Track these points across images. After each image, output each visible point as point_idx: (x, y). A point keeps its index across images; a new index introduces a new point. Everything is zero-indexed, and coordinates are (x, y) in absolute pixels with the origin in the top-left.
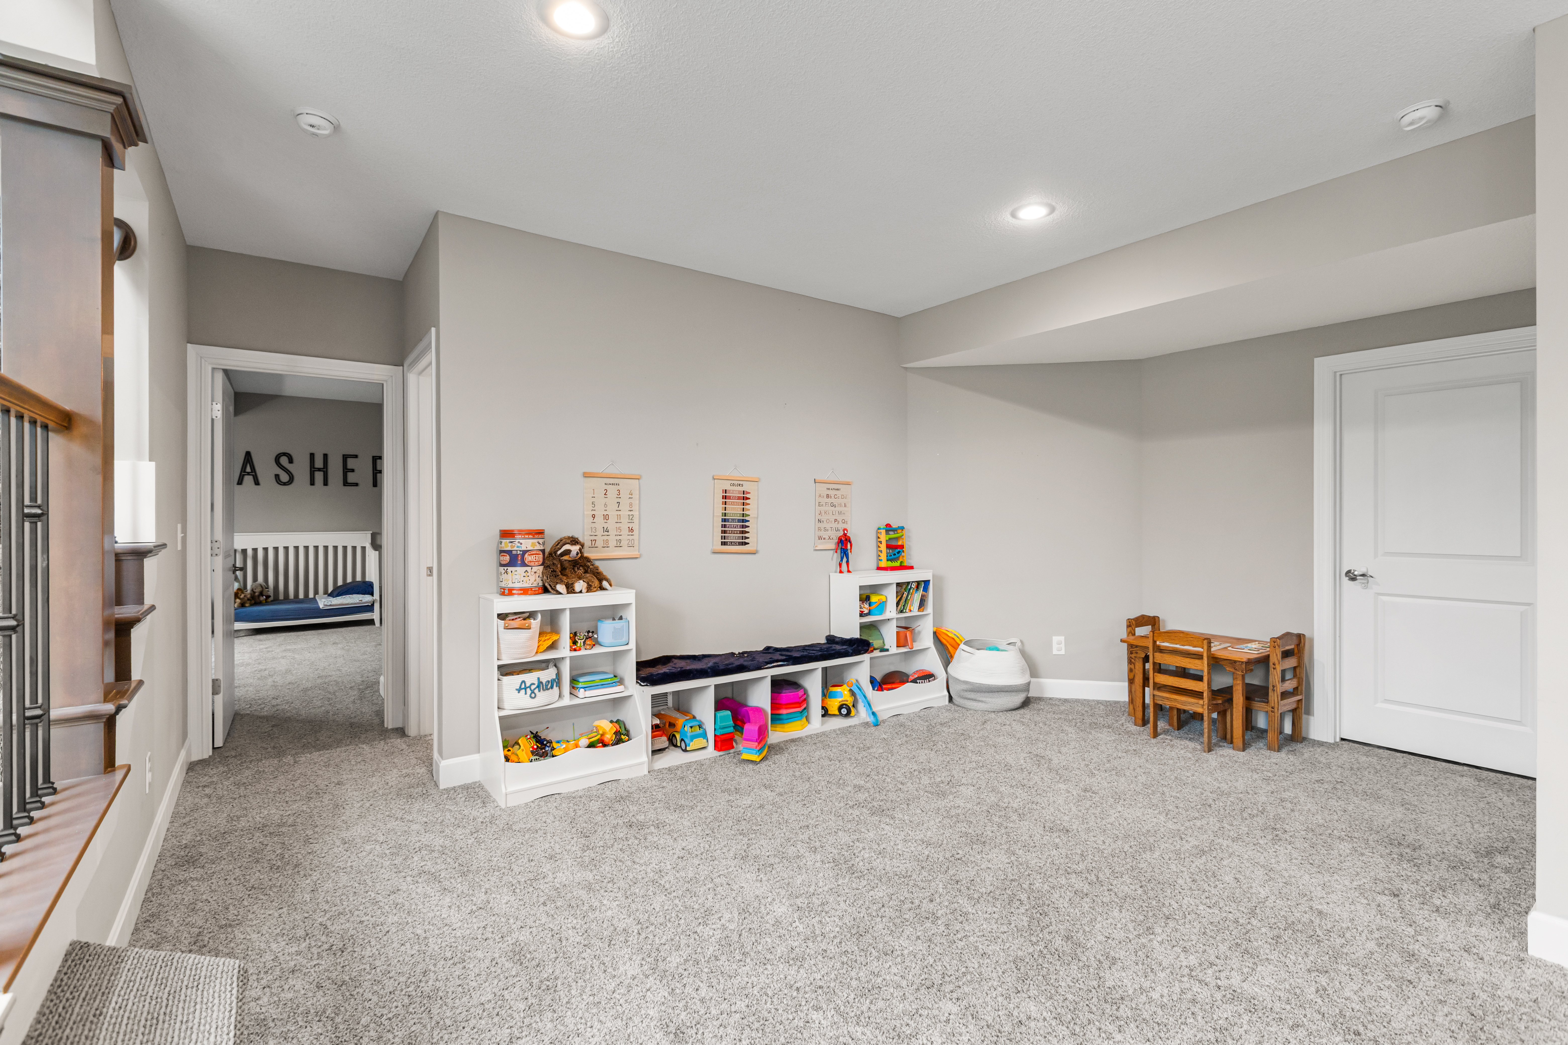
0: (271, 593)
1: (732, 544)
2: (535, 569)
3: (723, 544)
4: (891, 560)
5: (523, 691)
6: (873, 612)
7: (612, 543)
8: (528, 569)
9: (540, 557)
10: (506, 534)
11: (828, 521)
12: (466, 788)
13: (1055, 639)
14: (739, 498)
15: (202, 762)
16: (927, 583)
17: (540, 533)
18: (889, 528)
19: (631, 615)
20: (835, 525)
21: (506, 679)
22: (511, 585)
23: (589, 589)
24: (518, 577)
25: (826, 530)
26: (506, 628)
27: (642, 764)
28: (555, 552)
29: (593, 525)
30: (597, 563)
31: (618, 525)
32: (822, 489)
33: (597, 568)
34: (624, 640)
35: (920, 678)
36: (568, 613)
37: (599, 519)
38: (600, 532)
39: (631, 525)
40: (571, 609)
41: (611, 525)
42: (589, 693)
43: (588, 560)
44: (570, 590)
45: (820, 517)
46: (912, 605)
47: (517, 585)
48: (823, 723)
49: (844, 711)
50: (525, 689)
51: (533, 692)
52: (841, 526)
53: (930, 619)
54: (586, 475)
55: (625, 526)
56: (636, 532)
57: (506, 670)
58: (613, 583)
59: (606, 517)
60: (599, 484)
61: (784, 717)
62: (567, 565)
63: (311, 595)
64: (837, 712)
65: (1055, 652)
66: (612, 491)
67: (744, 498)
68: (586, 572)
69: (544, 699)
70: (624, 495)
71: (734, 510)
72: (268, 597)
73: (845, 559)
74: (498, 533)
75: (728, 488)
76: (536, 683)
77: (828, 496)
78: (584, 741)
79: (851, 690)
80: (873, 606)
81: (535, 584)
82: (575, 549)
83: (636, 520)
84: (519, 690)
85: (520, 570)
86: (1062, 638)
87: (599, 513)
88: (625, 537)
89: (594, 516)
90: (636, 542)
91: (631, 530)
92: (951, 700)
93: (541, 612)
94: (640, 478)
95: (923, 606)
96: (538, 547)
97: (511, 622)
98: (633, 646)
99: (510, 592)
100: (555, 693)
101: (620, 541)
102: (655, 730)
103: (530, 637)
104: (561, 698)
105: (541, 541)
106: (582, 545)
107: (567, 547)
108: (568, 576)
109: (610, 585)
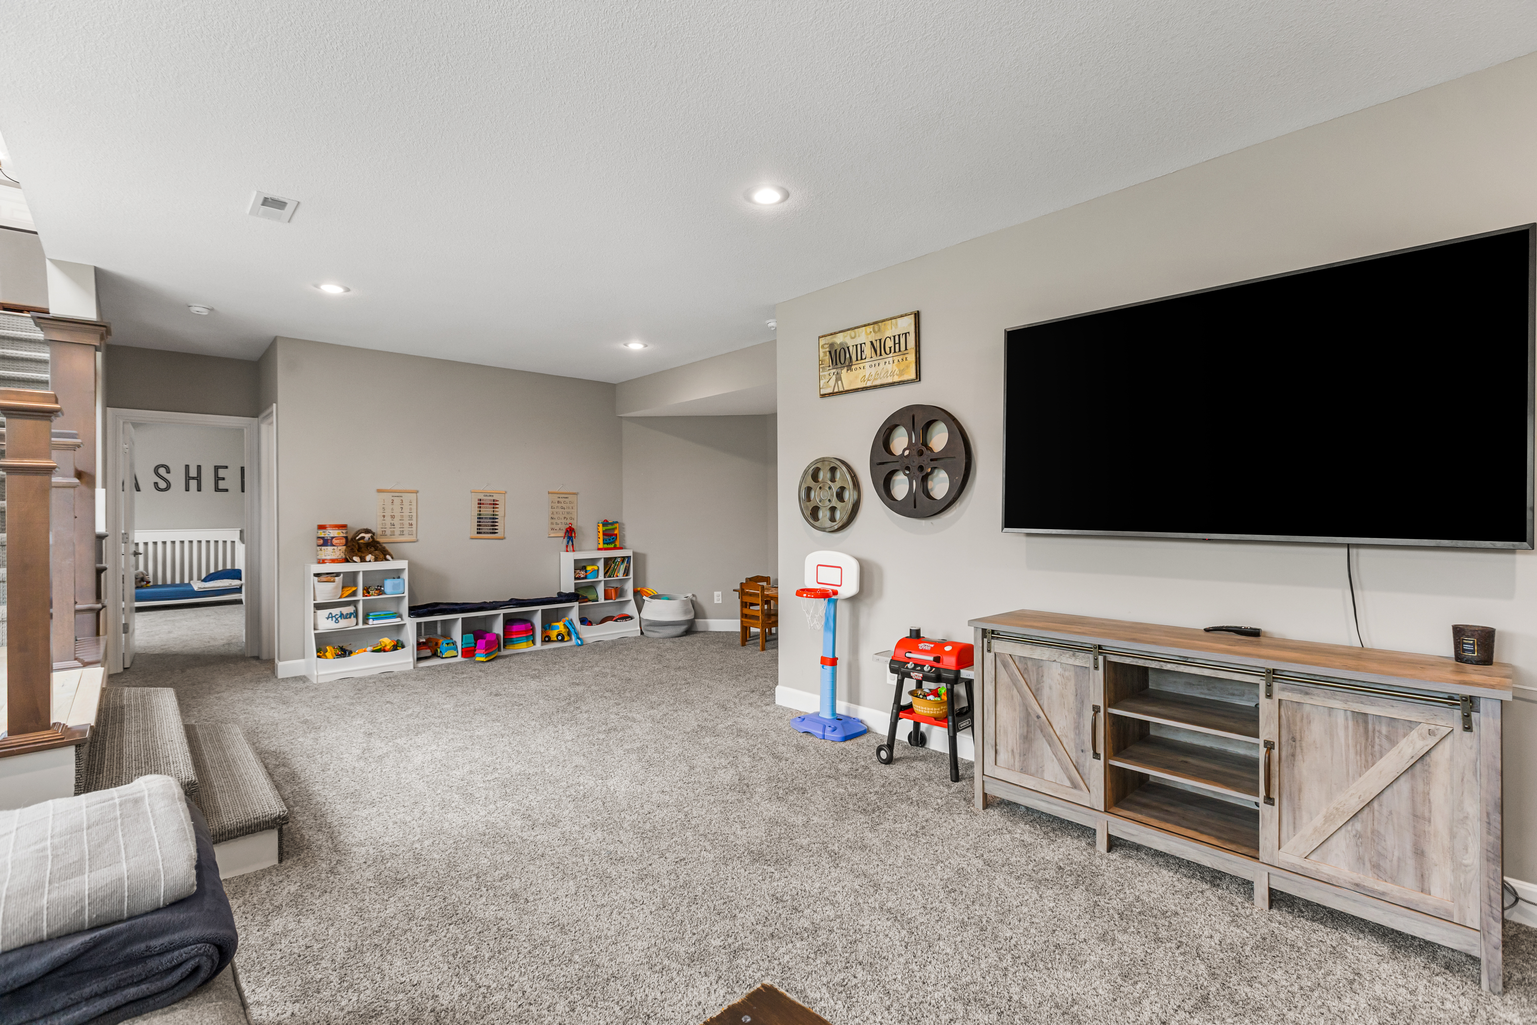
0: (151, 579)
1: (485, 533)
2: (340, 548)
3: (478, 533)
4: (607, 544)
5: (330, 619)
6: (589, 576)
7: (397, 532)
8: (335, 548)
9: (344, 541)
10: (322, 527)
11: (559, 518)
12: (295, 677)
13: (716, 593)
14: (490, 504)
16: (629, 557)
17: (343, 527)
18: (605, 523)
19: (405, 576)
20: (565, 521)
21: (319, 612)
22: (324, 558)
23: (376, 560)
24: (329, 552)
25: (557, 524)
26: (319, 582)
27: (410, 662)
28: (355, 538)
29: (384, 522)
30: (384, 545)
31: (401, 522)
32: (555, 498)
33: (384, 548)
34: (401, 590)
35: (619, 619)
36: (361, 574)
37: (388, 518)
38: (388, 526)
39: (410, 522)
40: (363, 572)
41: (396, 521)
42: (375, 622)
43: (378, 542)
44: (363, 560)
45: (552, 516)
46: (618, 572)
47: (328, 557)
48: (542, 645)
49: (560, 638)
50: (332, 617)
51: (337, 619)
52: (569, 521)
53: (631, 581)
54: (379, 491)
55: (406, 522)
56: (414, 526)
57: (318, 607)
58: (394, 556)
59: (393, 517)
60: (388, 497)
61: (515, 640)
62: (362, 546)
63: (186, 581)
64: (556, 639)
65: (716, 602)
66: (397, 501)
67: (494, 504)
68: (377, 550)
69: (343, 624)
70: (406, 503)
71: (487, 511)
72: (148, 582)
73: (570, 542)
74: (316, 527)
75: (482, 497)
76: (339, 614)
77: (558, 502)
78: (369, 649)
79: (564, 625)
80: (588, 573)
81: (340, 557)
82: (367, 536)
83: (414, 518)
85: (330, 548)
86: (720, 593)
87: (388, 514)
88: (406, 529)
89: (384, 516)
90: (414, 532)
91: (411, 525)
92: (642, 633)
93: (344, 573)
94: (417, 492)
95: (626, 572)
96: (342, 535)
97: (323, 578)
98: (406, 594)
99: (323, 562)
100: (353, 620)
101: (403, 531)
102: (420, 645)
103: (336, 588)
104: (357, 624)
105: (344, 531)
106: (374, 534)
107: (362, 535)
108: (362, 552)
109: (392, 558)
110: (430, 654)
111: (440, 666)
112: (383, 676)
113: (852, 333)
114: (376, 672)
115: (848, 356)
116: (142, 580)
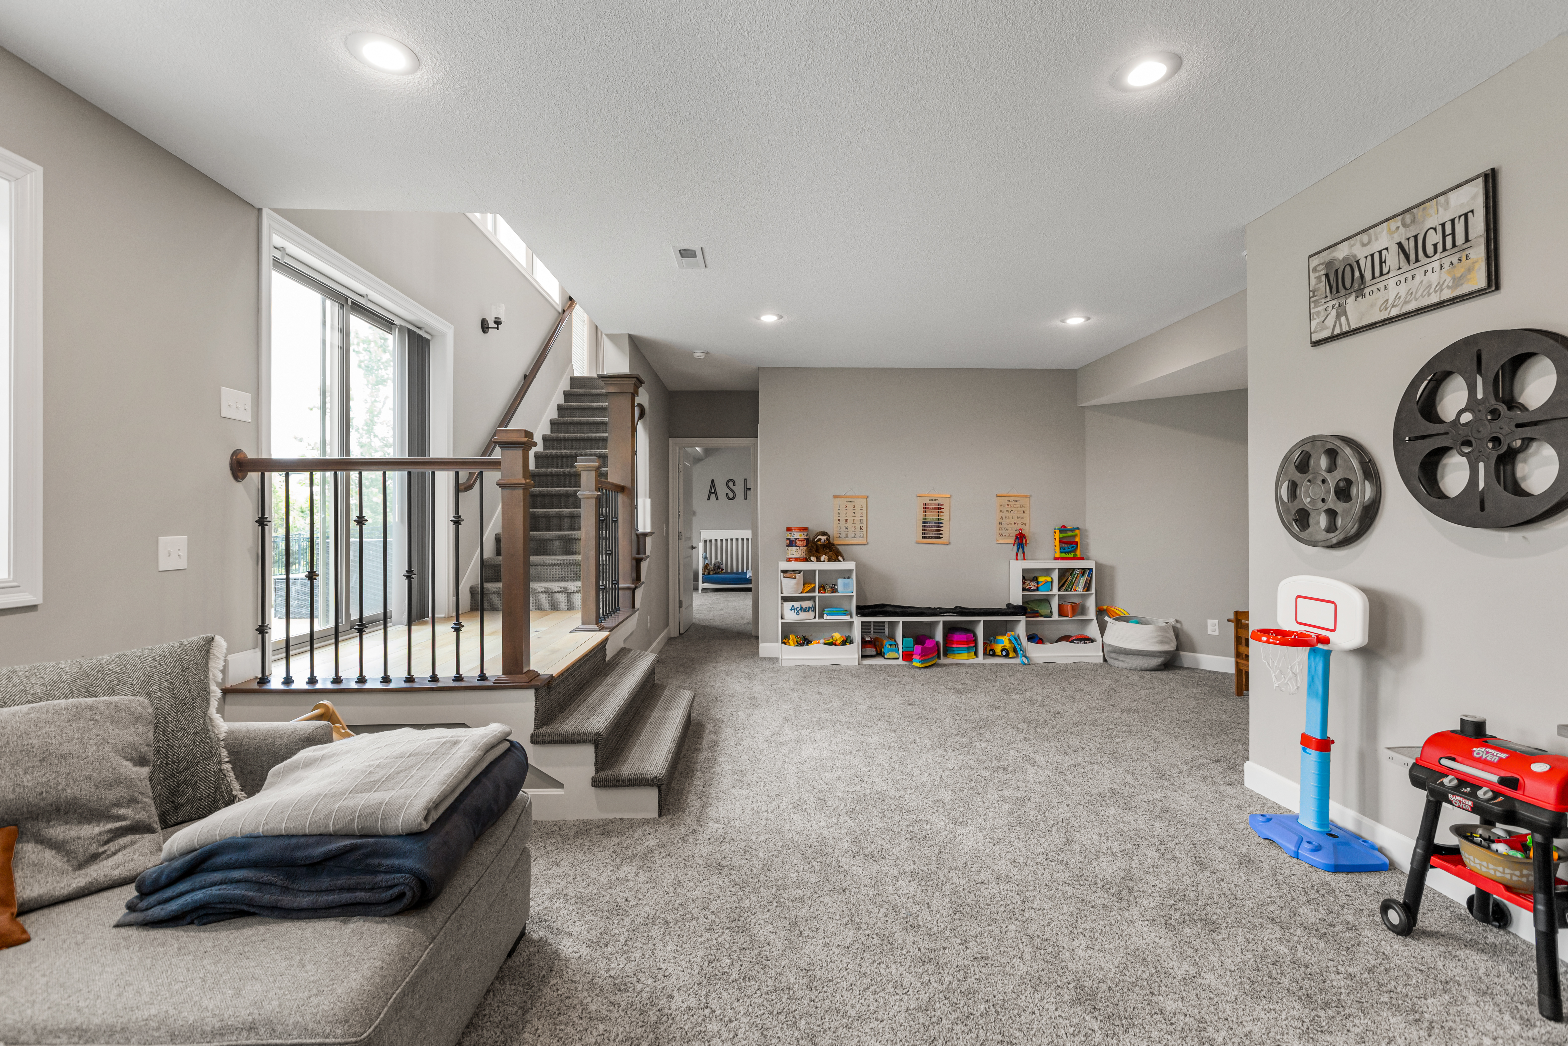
0: (724, 567)
1: (930, 538)
2: (801, 548)
3: (923, 537)
4: (1065, 553)
5: (793, 611)
6: (1040, 588)
7: (850, 536)
8: (799, 548)
9: (804, 542)
10: (789, 530)
11: (1008, 523)
12: (770, 658)
13: (1210, 622)
14: (935, 508)
15: (674, 638)
16: (1091, 570)
17: (804, 529)
18: (1063, 529)
19: (854, 576)
20: (1015, 526)
21: (785, 604)
22: (790, 556)
23: (829, 560)
24: (794, 552)
25: (1006, 529)
26: (785, 577)
27: (855, 659)
28: (813, 540)
29: (837, 525)
30: (838, 547)
31: (854, 525)
32: (1004, 501)
33: (838, 549)
34: (850, 590)
35: (1076, 640)
36: (817, 572)
37: (843, 522)
38: (843, 529)
39: (861, 526)
40: (819, 571)
41: (850, 525)
42: (829, 617)
43: (833, 544)
44: (818, 560)
45: (1001, 521)
46: (1078, 585)
47: (793, 556)
48: (984, 659)
49: (1004, 653)
50: (794, 609)
51: (798, 612)
52: (1019, 527)
53: (1093, 597)
54: (835, 497)
55: (858, 526)
56: (865, 530)
57: (785, 599)
59: (846, 521)
60: (843, 502)
61: (955, 649)
62: (820, 546)
63: (745, 571)
64: (1000, 654)
65: (1210, 632)
66: (850, 505)
67: (939, 508)
68: (831, 551)
69: (803, 616)
70: (858, 508)
71: (932, 516)
72: (722, 570)
73: (1021, 550)
74: (785, 529)
75: (928, 502)
76: (801, 607)
77: (1008, 506)
78: (822, 641)
79: (1009, 640)
80: (1040, 585)
82: (824, 538)
83: (865, 522)
84: (791, 610)
85: (794, 548)
86: (1216, 622)
87: (843, 518)
88: (858, 532)
89: (839, 520)
90: (865, 536)
91: (862, 528)
92: (1105, 660)
93: (805, 571)
94: (867, 497)
95: (1088, 587)
96: (803, 537)
97: (788, 575)
98: (854, 594)
99: (789, 560)
100: (811, 614)
101: (855, 534)
102: (865, 644)
103: (797, 583)
104: (815, 617)
105: (805, 533)
106: (829, 536)
107: (820, 537)
108: (819, 553)
109: (844, 559)
110: (874, 653)
111: (881, 666)
112: (831, 668)
113: (1365, 238)
114: (827, 663)
115: (1357, 274)
116: (719, 567)
